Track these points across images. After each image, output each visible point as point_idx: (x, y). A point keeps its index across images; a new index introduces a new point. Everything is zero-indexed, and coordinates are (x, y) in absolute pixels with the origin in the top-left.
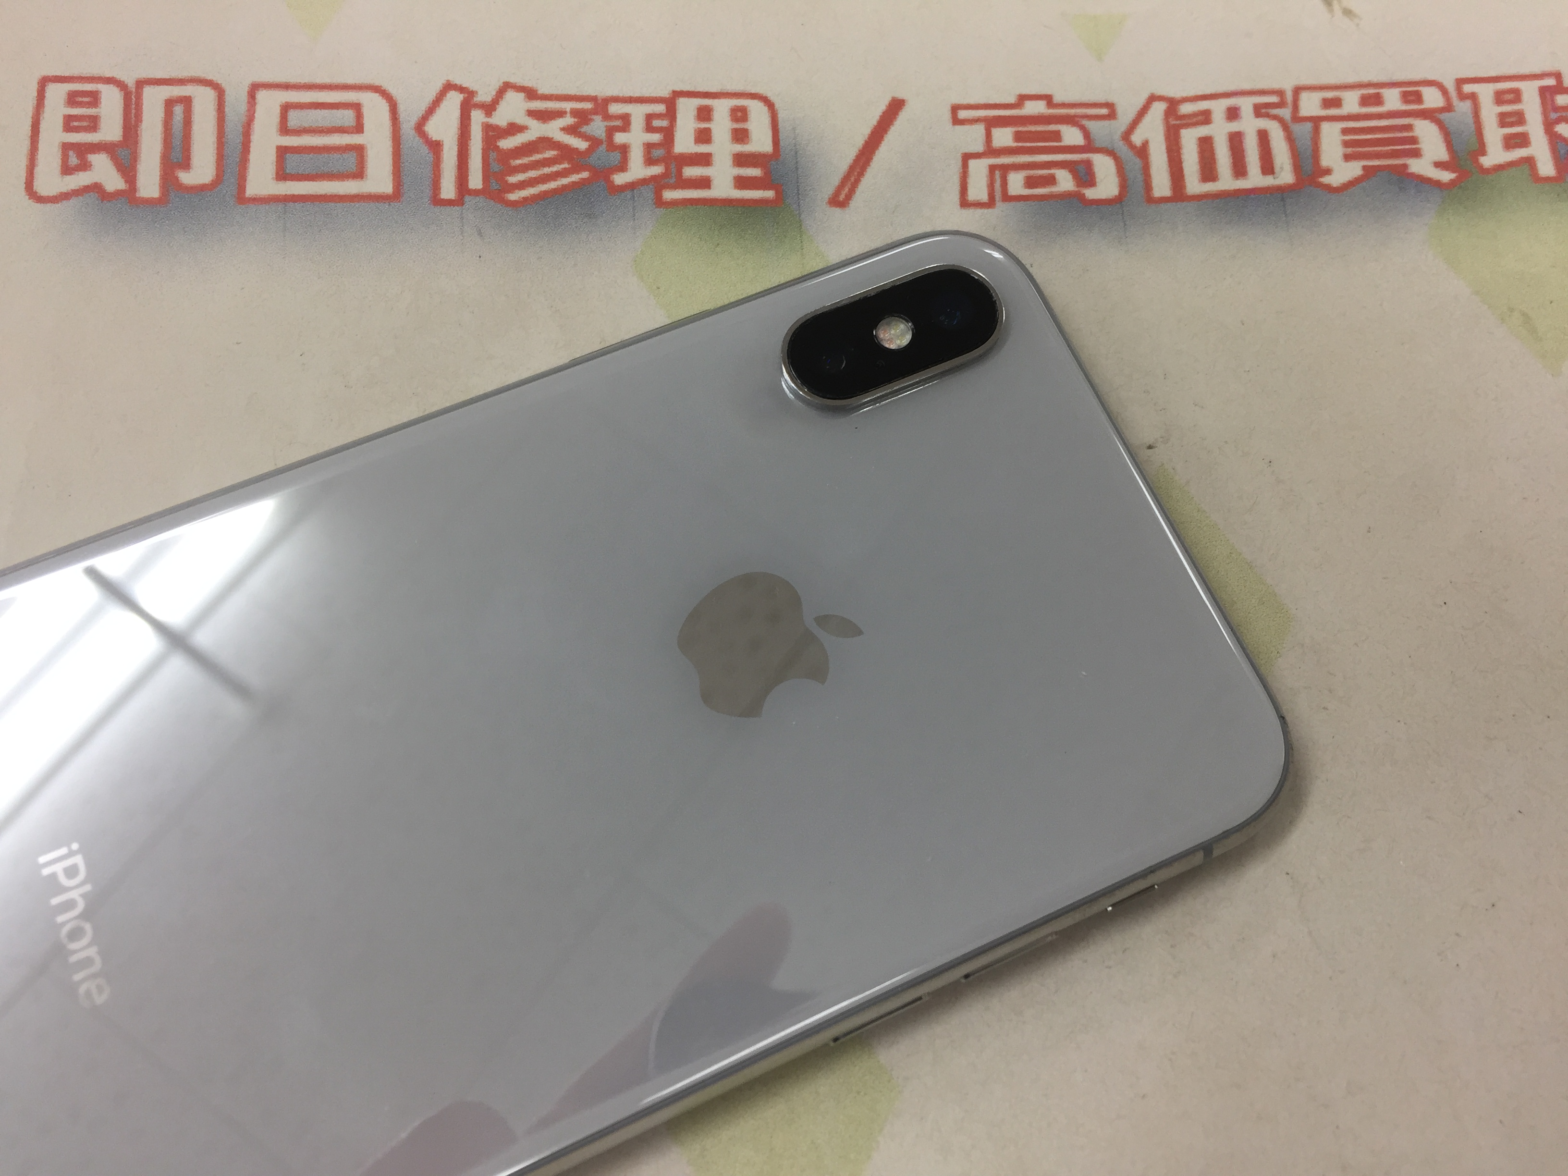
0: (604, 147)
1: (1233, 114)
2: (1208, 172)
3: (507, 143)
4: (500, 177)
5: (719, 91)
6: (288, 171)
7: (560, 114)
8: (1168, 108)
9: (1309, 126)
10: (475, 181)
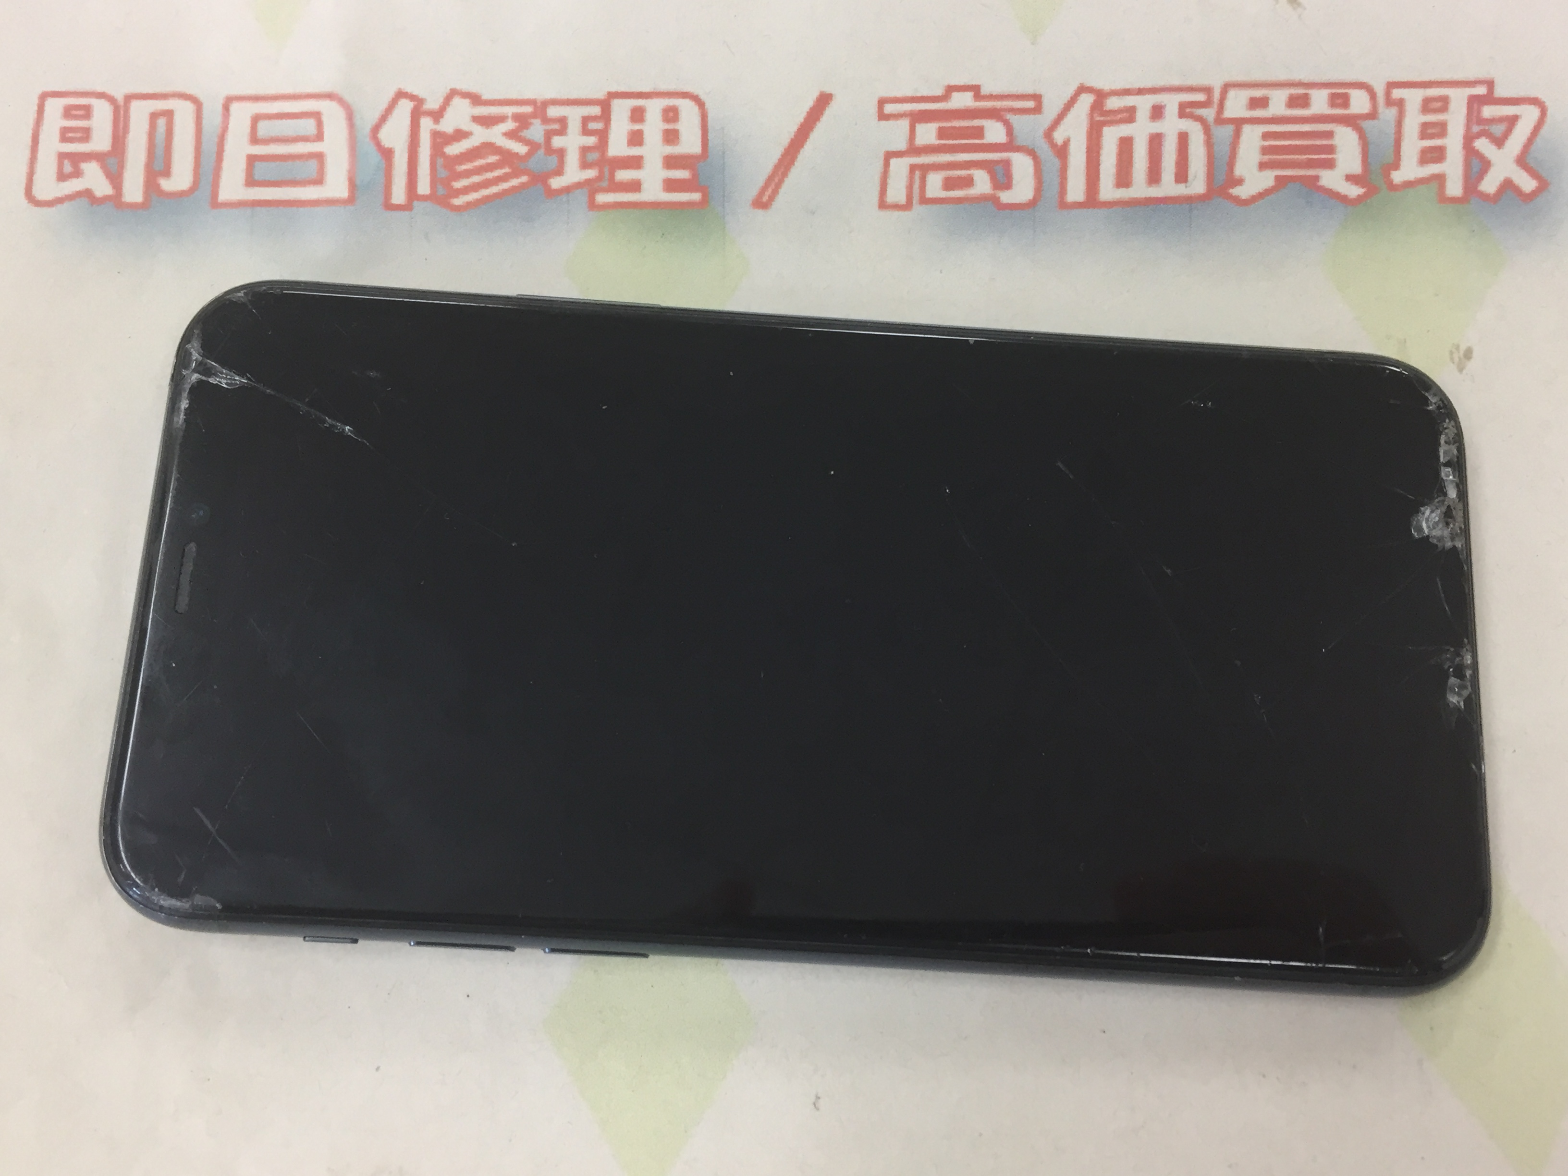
0: (541, 152)
1: (1157, 112)
2: (1123, 178)
3: (454, 149)
4: (447, 183)
5: (652, 90)
6: (256, 177)
7: (501, 119)
8: (1095, 101)
9: (1230, 129)
10: (424, 187)
